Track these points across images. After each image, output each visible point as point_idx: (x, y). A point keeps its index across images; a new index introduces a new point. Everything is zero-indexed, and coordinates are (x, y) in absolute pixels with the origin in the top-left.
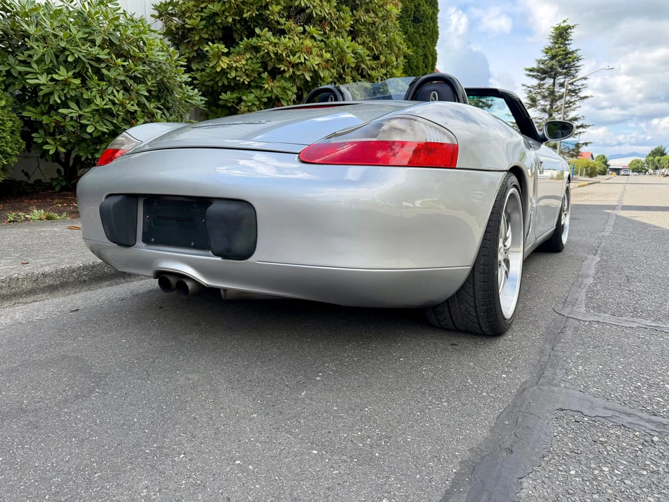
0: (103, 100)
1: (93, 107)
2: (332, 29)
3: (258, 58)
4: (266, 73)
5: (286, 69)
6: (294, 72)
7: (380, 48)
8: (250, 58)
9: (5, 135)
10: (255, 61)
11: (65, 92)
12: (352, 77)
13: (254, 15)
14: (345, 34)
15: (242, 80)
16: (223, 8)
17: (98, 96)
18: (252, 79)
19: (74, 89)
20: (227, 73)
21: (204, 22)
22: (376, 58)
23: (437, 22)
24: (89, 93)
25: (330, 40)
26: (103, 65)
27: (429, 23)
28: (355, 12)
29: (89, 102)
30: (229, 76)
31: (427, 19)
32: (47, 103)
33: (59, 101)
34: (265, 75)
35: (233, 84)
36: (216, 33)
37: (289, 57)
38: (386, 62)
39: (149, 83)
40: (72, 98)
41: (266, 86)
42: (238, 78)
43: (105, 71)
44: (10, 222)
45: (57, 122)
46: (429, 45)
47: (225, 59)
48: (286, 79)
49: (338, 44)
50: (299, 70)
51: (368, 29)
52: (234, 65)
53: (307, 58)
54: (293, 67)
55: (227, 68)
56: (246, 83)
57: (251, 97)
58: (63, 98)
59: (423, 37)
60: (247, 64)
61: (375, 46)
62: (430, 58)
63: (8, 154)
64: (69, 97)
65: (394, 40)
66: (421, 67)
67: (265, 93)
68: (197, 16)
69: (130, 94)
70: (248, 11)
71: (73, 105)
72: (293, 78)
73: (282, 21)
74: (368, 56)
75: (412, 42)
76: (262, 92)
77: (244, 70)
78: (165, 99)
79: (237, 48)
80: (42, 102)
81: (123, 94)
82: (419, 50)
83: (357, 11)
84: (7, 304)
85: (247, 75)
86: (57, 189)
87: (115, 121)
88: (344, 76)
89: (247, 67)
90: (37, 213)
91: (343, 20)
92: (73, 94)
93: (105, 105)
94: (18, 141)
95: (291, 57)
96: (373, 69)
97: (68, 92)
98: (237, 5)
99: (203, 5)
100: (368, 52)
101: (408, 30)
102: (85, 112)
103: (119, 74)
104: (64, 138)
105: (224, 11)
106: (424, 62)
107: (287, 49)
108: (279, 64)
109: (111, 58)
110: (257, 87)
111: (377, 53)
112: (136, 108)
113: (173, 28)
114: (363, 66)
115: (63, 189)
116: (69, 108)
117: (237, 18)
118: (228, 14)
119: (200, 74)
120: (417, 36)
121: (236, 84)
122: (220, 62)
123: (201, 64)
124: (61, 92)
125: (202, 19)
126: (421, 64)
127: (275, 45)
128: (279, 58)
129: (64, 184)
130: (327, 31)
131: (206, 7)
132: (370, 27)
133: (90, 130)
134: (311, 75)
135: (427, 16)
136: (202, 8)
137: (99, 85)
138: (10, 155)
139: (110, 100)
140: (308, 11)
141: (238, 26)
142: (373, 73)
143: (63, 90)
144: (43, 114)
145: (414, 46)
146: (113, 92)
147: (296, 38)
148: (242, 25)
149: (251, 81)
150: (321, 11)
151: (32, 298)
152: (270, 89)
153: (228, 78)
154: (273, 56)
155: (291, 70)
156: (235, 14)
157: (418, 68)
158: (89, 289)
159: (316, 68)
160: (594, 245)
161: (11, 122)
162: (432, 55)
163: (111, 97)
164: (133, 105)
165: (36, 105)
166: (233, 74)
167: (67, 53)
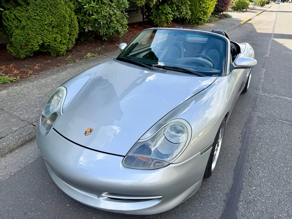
1: (101, 15)
17: (102, 11)
19: (96, 9)
33: (91, 13)
40: (94, 12)
45: (88, 19)
81: (109, 8)
86: (83, 41)
87: (106, 18)
90: (89, 55)
93: (105, 13)
102: (99, 17)
104: (90, 25)
116: (94, 15)
129: (84, 39)
133: (101, 23)
137: (102, 7)
146: (106, 8)
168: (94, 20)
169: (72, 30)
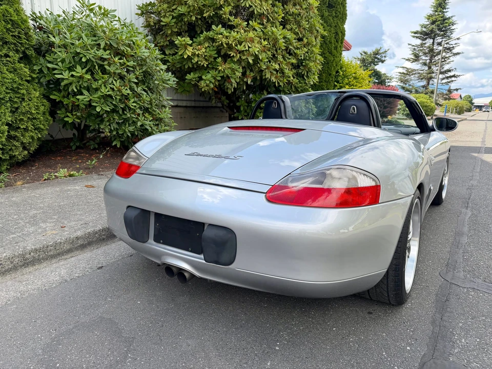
0: (106, 88)
1: (99, 93)
2: (268, 20)
3: (214, 47)
4: (220, 58)
5: (235, 55)
6: (240, 57)
7: (304, 33)
8: (208, 46)
9: (39, 116)
10: (211, 48)
11: (80, 83)
12: (282, 55)
13: (211, 15)
14: (278, 24)
15: (202, 64)
16: (189, 10)
17: (103, 86)
18: (210, 62)
19: (86, 81)
20: (192, 59)
21: (174, 20)
22: (300, 40)
23: (346, 7)
24: (96, 83)
25: (267, 30)
26: (106, 63)
27: (340, 8)
28: (285, 6)
29: (97, 90)
30: (193, 61)
31: (339, 5)
32: (66, 90)
33: (76, 90)
34: (219, 60)
35: (195, 67)
36: (183, 27)
37: (236, 46)
38: (307, 42)
39: (138, 73)
40: (84, 88)
41: (220, 68)
42: (199, 63)
43: (107, 67)
44: (45, 180)
45: (73, 103)
46: (340, 25)
47: (190, 49)
48: (234, 62)
49: (273, 33)
50: (244, 55)
51: (295, 18)
52: (197, 53)
53: (250, 46)
54: (239, 53)
55: (192, 55)
56: (205, 66)
57: (209, 76)
58: (79, 88)
59: (335, 19)
60: (206, 52)
61: (300, 31)
62: (340, 34)
63: (41, 129)
64: (82, 87)
65: (314, 25)
66: (333, 42)
67: (219, 73)
68: (170, 15)
69: (124, 82)
70: (207, 12)
71: (85, 92)
72: (239, 61)
73: (232, 18)
74: (295, 39)
75: (327, 23)
76: (217, 72)
77: (204, 56)
78: (148, 83)
79: (198, 39)
80: (64, 89)
81: (120, 82)
82: (332, 29)
83: (287, 5)
84: (54, 261)
85: (206, 60)
86: (74, 148)
87: (114, 103)
88: (276, 56)
89: (206, 54)
90: (63, 172)
91: (276, 13)
92: (85, 85)
93: (108, 91)
94: (48, 119)
95: (239, 46)
96: (298, 48)
97: (82, 84)
98: (199, 8)
99: (174, 7)
100: (295, 36)
101: (323, 14)
102: (93, 97)
103: (117, 69)
104: (79, 114)
105: (189, 12)
106: (335, 38)
107: (235, 40)
108: (230, 51)
109: (112, 57)
110: (213, 68)
111: (301, 37)
112: (129, 91)
113: (152, 24)
114: (291, 47)
115: (78, 148)
116: (83, 94)
117: (199, 17)
118: (192, 14)
119: (171, 58)
120: (331, 18)
121: (197, 66)
122: (187, 51)
123: (172, 50)
124: (77, 83)
125: (173, 18)
126: (333, 40)
127: (227, 37)
128: (230, 47)
129: (78, 144)
130: (265, 23)
131: (176, 9)
132: (297, 17)
133: (98, 109)
134: (253, 59)
135: (339, 2)
136: (173, 10)
137: (103, 78)
138: (42, 129)
139: (111, 88)
140: (251, 10)
141: (200, 22)
142: (298, 52)
143: (78, 82)
144: (64, 97)
145: (328, 26)
146: (112, 82)
147: (242, 31)
148: (202, 21)
149: (209, 64)
150: (260, 9)
151: (70, 255)
152: (223, 70)
153: (192, 62)
154: (225, 46)
155: (238, 55)
156: (197, 14)
157: (331, 43)
158: (106, 244)
159: (257, 53)
160: (467, 196)
161: (43, 107)
162: (341, 32)
163: (112, 86)
164: (127, 90)
165: (60, 91)
166: (196, 59)
167: (81, 56)
168: (85, 105)
169: (22, 120)
